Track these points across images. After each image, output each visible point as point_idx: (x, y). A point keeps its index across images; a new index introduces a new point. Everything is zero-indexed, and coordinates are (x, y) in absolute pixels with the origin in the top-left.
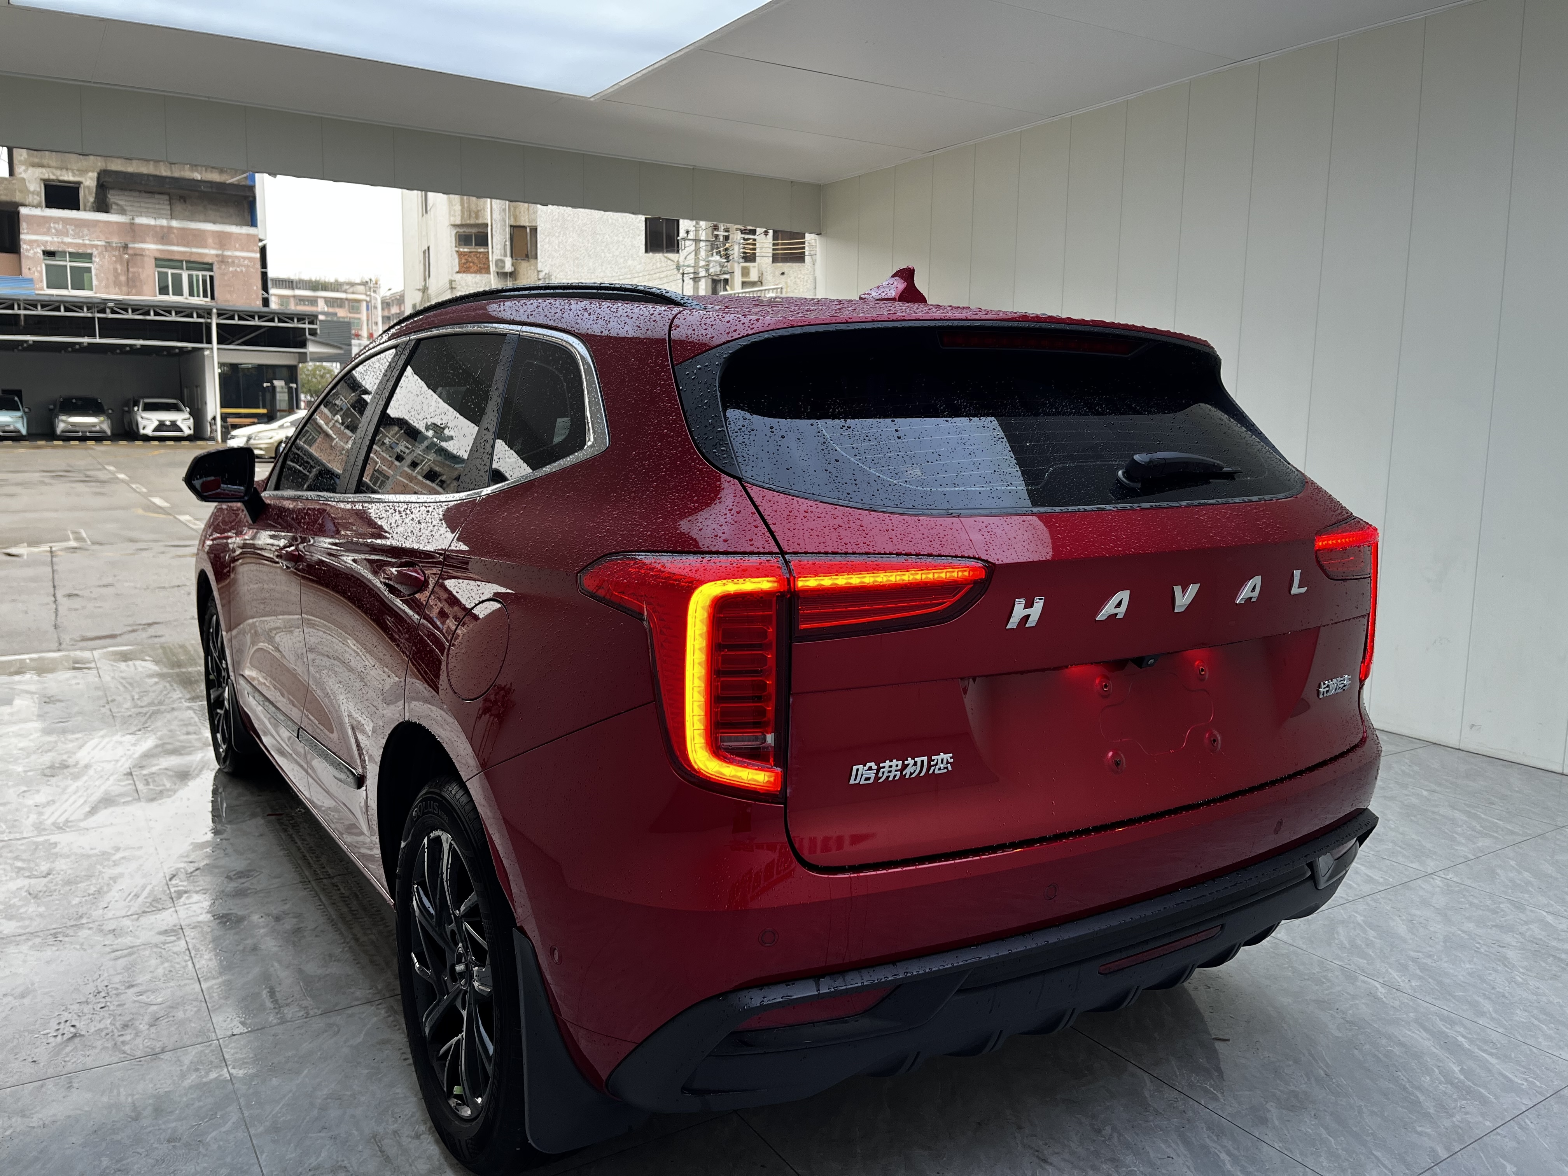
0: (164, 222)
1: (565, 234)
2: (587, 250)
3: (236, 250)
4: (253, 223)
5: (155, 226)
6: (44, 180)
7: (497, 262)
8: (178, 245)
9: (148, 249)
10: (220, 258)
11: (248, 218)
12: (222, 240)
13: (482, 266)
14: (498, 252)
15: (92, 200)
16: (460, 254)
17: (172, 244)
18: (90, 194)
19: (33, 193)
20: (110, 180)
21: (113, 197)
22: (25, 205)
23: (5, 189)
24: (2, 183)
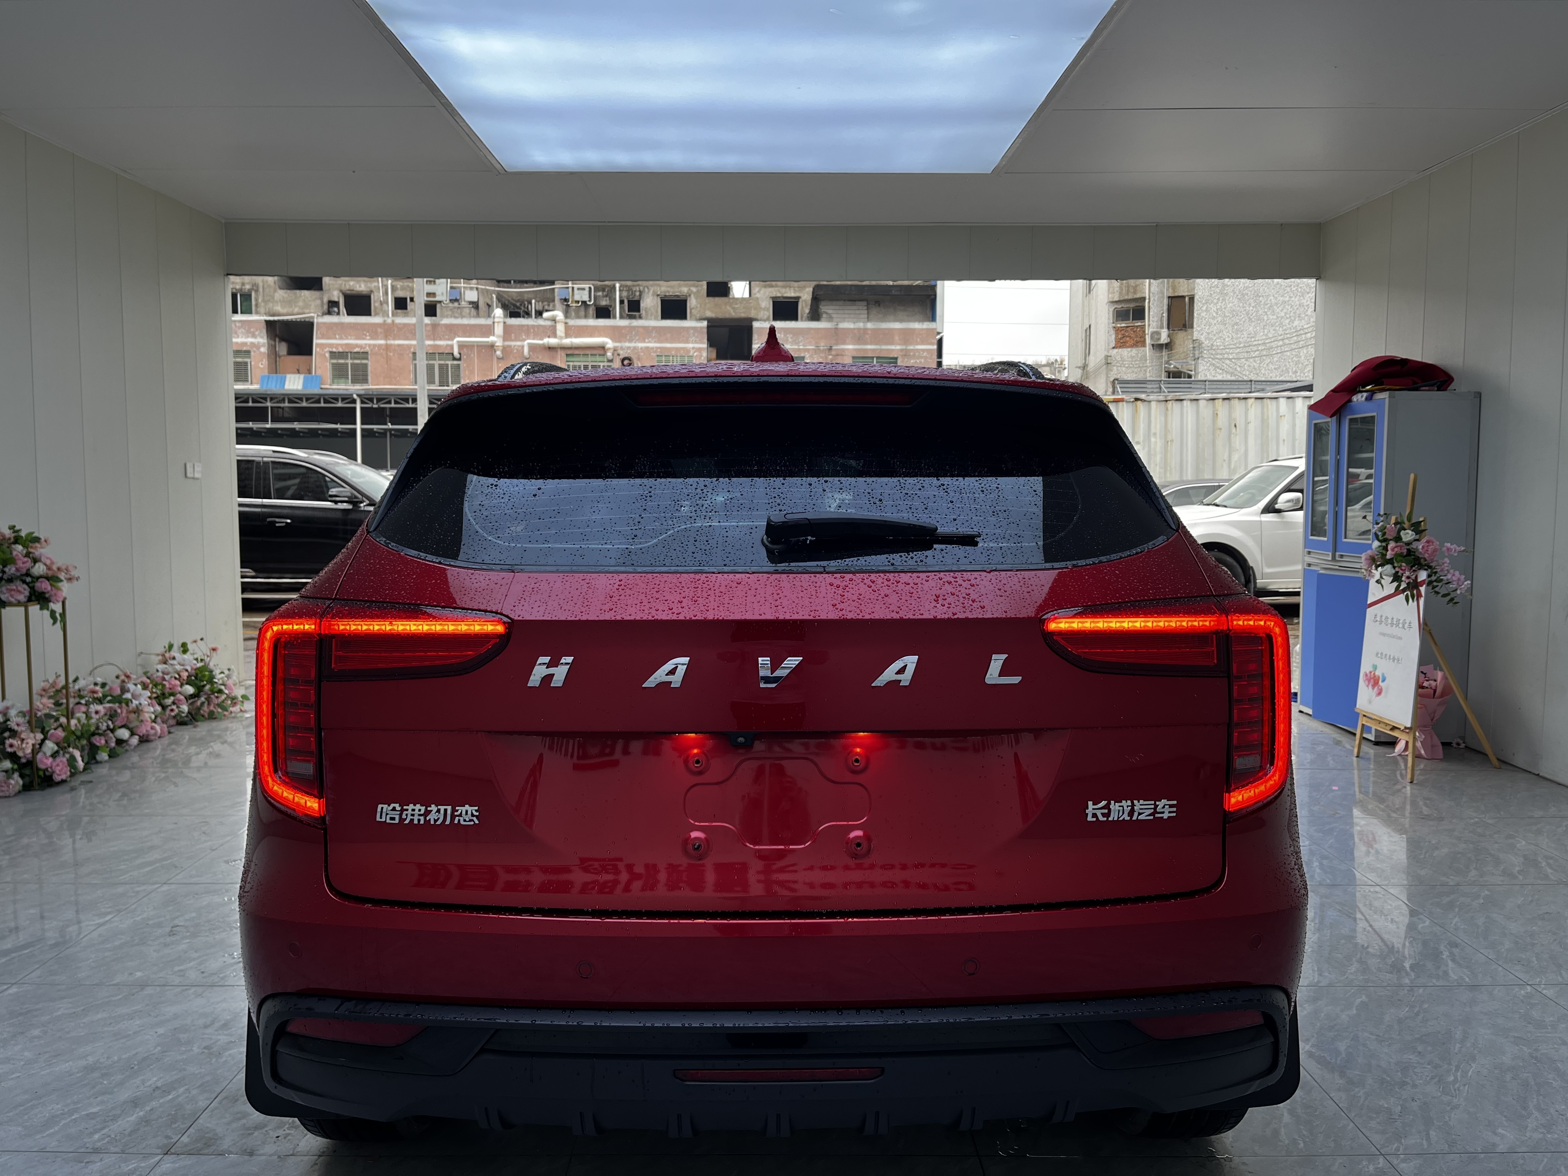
0: (861, 325)
1: (1224, 300)
2: (1247, 314)
3: (918, 344)
4: (933, 318)
5: (854, 329)
6: (773, 298)
7: (1153, 333)
8: (871, 344)
9: (848, 349)
10: (904, 353)
11: (930, 314)
12: (907, 336)
13: (1138, 339)
14: (1154, 324)
15: (807, 311)
16: (1117, 330)
17: (866, 344)
18: (806, 305)
19: (764, 309)
20: (822, 293)
21: (824, 308)
22: (756, 320)
23: (744, 308)
24: (741, 303)
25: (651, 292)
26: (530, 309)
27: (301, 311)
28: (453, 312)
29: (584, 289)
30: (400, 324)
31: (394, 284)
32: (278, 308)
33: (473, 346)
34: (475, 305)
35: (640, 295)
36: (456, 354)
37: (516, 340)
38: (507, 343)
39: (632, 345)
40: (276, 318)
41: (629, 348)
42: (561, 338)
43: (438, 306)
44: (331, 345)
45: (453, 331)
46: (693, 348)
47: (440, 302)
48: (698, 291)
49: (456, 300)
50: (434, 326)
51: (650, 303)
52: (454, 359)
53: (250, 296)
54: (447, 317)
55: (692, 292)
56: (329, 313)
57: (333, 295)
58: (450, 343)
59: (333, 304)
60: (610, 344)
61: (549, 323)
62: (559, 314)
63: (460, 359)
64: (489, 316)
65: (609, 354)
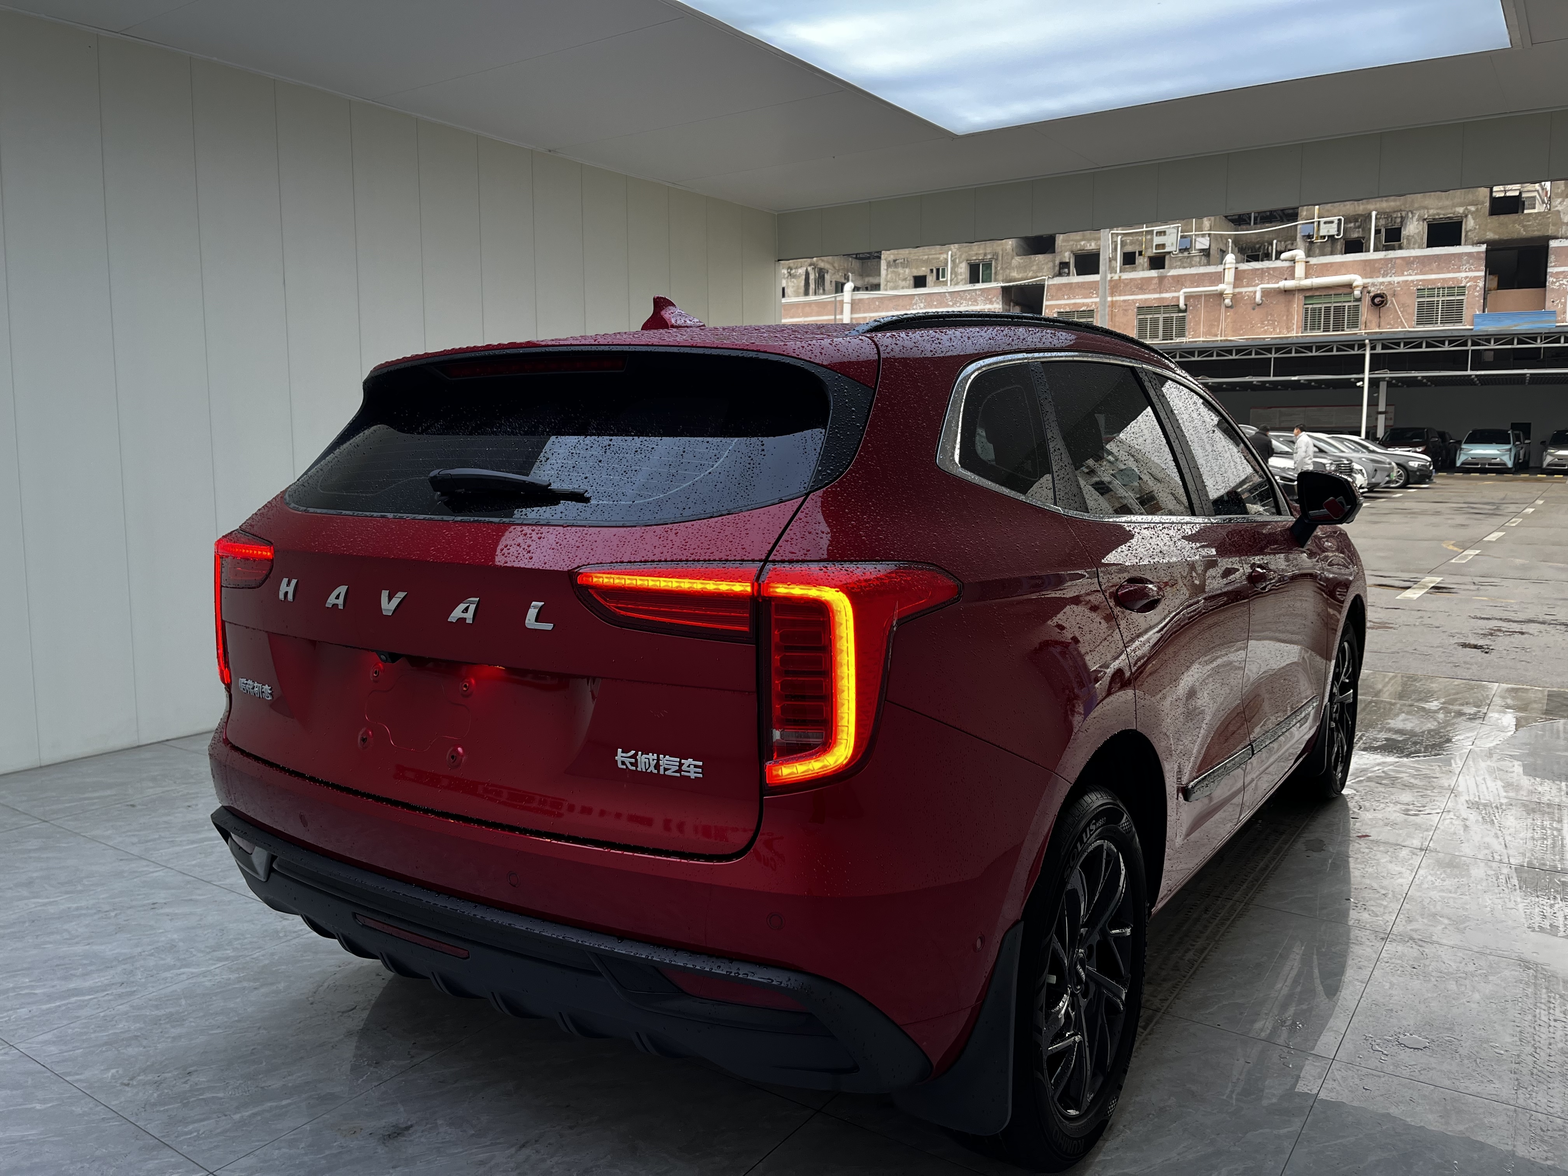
22: (1556, 238)
23: (1539, 224)
24: (1535, 219)
25: (1416, 217)
26: (1270, 251)
27: (1034, 275)
28: (1182, 263)
29: (1332, 222)
30: (1126, 279)
31: (1123, 239)
32: (1015, 274)
33: (1201, 296)
34: (1206, 253)
35: (1402, 222)
36: (1182, 305)
37: (1248, 286)
38: (1237, 290)
39: (1387, 279)
40: (1011, 284)
41: (1382, 283)
42: (1300, 279)
43: (1167, 257)
44: (1059, 306)
45: (1179, 281)
46: (1467, 277)
47: (1169, 253)
48: (1477, 209)
49: (1186, 249)
50: (1161, 279)
51: (1414, 228)
52: (1180, 311)
53: (990, 265)
54: (1175, 268)
55: (1469, 212)
56: (1060, 274)
57: (1065, 257)
58: (1176, 294)
59: (1064, 265)
60: (1358, 280)
61: (1287, 264)
62: (1299, 254)
63: (1185, 311)
64: (1222, 264)
65: (1357, 293)
